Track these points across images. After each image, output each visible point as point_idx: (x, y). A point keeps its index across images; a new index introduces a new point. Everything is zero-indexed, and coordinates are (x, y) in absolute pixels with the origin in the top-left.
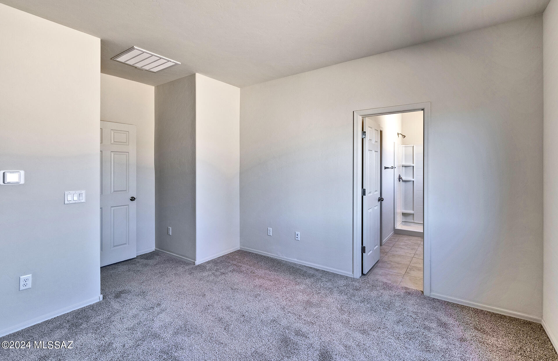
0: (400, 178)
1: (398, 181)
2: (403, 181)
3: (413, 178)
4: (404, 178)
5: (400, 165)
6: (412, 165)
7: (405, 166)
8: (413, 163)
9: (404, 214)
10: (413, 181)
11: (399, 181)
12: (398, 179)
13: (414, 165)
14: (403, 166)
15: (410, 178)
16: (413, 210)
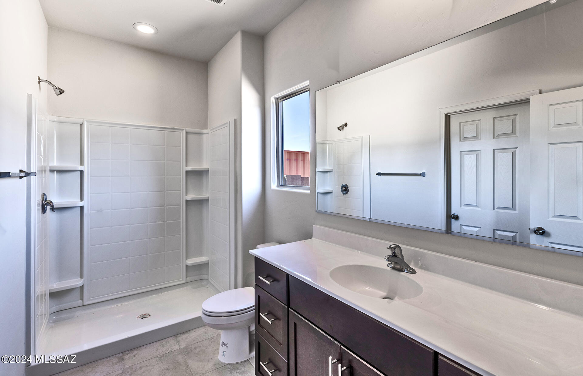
0: (45, 204)
1: (41, 211)
2: (53, 209)
3: (82, 199)
4: (56, 201)
5: (45, 167)
6: (80, 168)
7: (60, 172)
8: (82, 164)
9: (55, 295)
10: (82, 208)
11: (44, 211)
12: (40, 207)
13: (85, 168)
14: (52, 171)
15: (74, 200)
16: (81, 276)
